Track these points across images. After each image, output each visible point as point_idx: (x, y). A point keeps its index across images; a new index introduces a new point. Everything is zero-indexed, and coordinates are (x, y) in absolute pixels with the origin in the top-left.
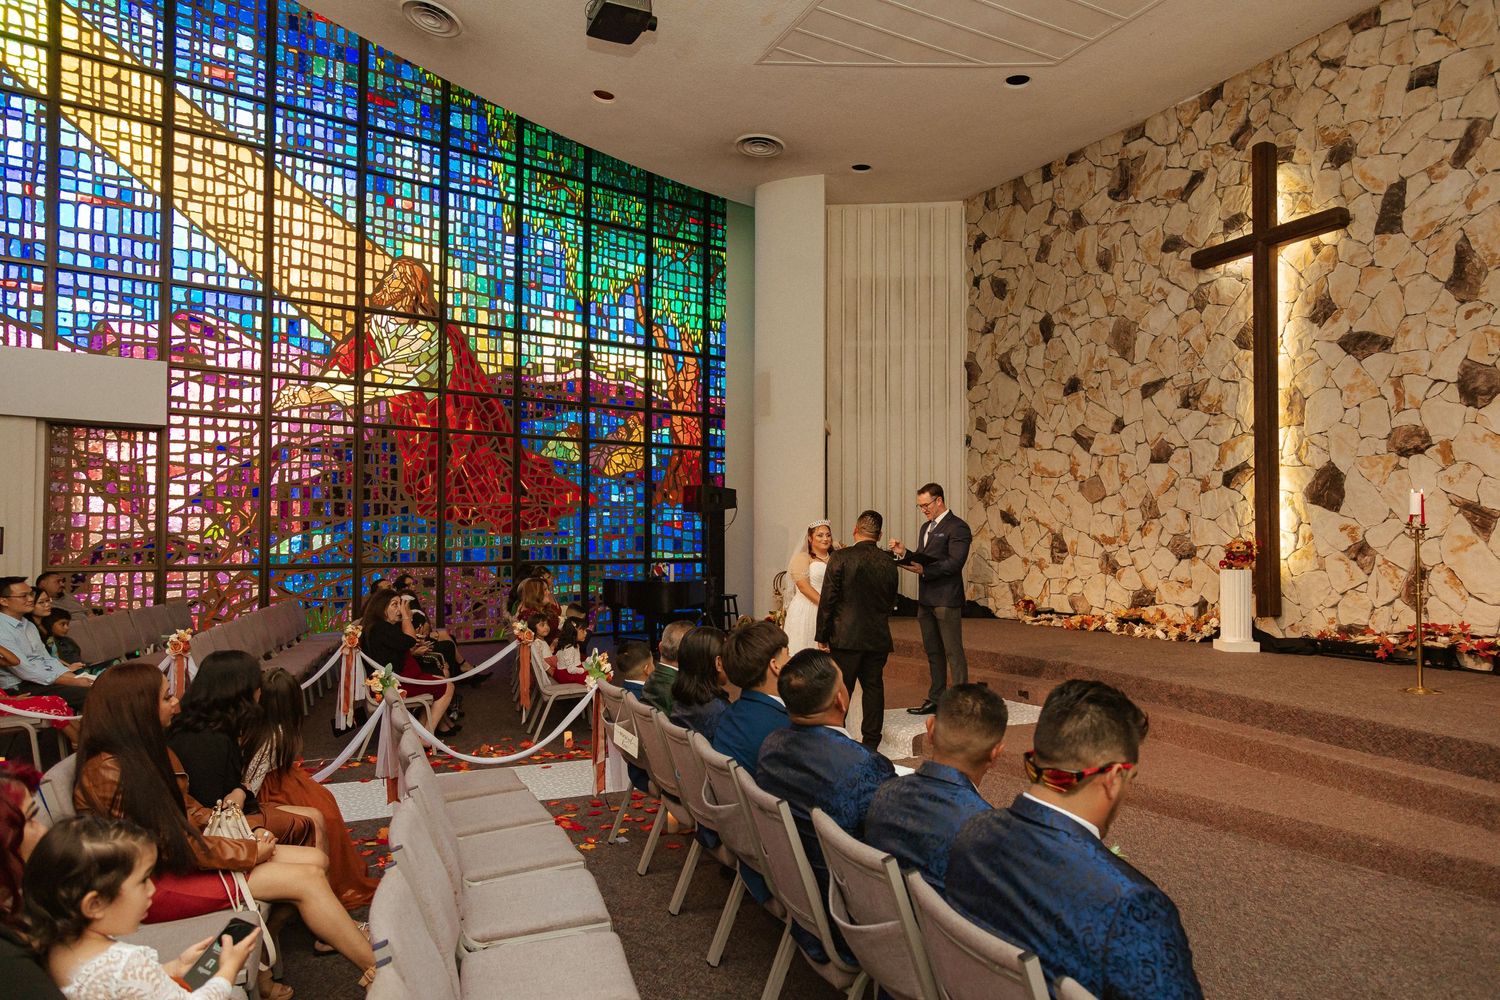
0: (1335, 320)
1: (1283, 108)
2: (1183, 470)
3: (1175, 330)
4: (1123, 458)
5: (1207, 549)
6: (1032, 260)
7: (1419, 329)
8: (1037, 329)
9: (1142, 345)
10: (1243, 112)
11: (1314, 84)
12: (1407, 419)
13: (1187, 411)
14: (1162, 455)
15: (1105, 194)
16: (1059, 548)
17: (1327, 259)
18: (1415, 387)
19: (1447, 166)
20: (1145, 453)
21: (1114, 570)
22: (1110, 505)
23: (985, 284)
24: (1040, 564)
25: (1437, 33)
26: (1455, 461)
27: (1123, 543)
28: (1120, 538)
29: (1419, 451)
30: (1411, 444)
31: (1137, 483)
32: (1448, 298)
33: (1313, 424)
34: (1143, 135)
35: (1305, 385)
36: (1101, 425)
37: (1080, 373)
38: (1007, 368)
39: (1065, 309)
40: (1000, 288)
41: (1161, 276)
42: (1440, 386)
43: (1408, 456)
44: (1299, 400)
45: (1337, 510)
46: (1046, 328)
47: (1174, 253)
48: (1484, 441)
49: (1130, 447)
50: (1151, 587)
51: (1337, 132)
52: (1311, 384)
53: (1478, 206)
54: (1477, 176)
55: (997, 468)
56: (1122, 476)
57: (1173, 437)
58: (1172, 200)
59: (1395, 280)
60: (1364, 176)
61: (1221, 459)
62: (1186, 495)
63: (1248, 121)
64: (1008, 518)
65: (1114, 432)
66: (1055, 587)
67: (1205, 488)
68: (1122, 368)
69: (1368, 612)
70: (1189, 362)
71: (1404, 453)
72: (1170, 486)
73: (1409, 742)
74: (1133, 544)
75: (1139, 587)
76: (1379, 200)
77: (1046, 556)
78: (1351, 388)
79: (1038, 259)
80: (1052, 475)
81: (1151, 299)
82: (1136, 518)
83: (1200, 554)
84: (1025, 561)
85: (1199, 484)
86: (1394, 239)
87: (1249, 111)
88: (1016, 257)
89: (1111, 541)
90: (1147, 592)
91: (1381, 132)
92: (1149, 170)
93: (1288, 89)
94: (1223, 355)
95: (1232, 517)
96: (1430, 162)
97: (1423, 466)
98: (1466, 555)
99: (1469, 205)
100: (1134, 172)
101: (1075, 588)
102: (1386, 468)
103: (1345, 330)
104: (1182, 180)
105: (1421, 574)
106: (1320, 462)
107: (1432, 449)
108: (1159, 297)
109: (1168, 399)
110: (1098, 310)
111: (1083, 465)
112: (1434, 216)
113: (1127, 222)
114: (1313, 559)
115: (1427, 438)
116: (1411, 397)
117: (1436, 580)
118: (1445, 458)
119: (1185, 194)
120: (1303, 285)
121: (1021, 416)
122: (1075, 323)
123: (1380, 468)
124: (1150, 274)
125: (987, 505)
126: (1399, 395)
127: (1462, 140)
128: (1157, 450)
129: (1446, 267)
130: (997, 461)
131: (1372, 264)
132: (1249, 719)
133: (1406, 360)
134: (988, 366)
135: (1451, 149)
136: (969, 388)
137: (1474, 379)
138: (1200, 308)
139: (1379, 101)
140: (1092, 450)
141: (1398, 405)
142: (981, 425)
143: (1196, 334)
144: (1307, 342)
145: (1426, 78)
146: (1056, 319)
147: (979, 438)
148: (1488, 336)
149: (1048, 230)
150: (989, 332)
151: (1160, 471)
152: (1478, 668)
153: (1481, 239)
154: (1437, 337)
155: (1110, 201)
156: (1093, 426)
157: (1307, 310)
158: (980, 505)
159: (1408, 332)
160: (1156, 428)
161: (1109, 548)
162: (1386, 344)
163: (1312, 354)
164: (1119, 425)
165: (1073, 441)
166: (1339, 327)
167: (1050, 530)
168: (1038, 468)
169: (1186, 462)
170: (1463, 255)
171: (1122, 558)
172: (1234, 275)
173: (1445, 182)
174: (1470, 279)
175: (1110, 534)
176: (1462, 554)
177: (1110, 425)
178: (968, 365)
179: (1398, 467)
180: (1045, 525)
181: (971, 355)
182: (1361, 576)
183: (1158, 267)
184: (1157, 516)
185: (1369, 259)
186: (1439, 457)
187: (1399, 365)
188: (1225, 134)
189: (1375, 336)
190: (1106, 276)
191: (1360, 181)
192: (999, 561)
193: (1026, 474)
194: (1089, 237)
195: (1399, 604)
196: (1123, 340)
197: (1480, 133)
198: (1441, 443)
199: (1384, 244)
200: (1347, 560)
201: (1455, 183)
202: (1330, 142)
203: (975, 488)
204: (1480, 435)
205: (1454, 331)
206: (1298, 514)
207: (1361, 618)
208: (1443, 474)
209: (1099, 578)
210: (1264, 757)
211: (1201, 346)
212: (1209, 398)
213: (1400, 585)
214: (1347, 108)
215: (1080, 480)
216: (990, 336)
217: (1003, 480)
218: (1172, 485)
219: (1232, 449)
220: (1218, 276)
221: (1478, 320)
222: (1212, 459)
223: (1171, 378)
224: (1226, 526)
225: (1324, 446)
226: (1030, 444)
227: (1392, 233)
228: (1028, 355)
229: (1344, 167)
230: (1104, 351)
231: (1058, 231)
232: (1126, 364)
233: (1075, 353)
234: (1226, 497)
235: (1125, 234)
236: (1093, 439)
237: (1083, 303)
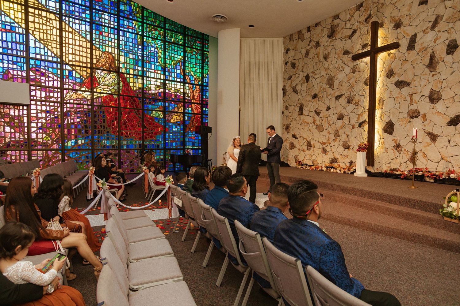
0: (394, 77)
1: (381, 10)
2: (347, 122)
3: (346, 79)
4: (329, 118)
5: (353, 146)
7: (418, 80)
8: (304, 78)
9: (336, 84)
10: (369, 12)
11: (391, 3)
12: (413, 107)
13: (349, 104)
14: (341, 117)
15: (326, 36)
16: (309, 146)
17: (392, 58)
18: (416, 98)
19: (429, 30)
20: (336, 117)
21: (326, 152)
22: (325, 133)
23: (289, 64)
24: (303, 150)
26: (426, 120)
27: (328, 144)
28: (328, 143)
29: (416, 117)
30: (414, 115)
31: (333, 126)
32: (427, 70)
33: (386, 109)
34: (338, 18)
35: (384, 97)
36: (323, 108)
37: (317, 92)
38: (295, 91)
39: (313, 72)
40: (293, 66)
41: (342, 62)
42: (423, 97)
43: (413, 118)
44: (382, 101)
45: (392, 135)
46: (307, 78)
47: (347, 55)
48: (435, 114)
49: (331, 115)
50: (336, 157)
51: (397, 18)
52: (386, 96)
53: (438, 42)
54: (438, 33)
55: (291, 121)
56: (329, 124)
57: (344, 112)
58: (346, 39)
59: (412, 65)
60: (404, 32)
61: (358, 119)
62: (347, 130)
63: (370, 14)
64: (294, 136)
65: (327, 110)
66: (308, 157)
67: (353, 128)
68: (330, 91)
69: (399, 165)
70: (350, 89)
71: (412, 117)
72: (343, 127)
73: (409, 202)
74: (331, 145)
75: (332, 157)
76: (409, 39)
77: (306, 149)
78: (397, 98)
79: (305, 57)
81: (339, 70)
82: (332, 136)
83: (351, 147)
84: (299, 149)
85: (351, 126)
86: (412, 52)
87: (371, 11)
88: (299, 56)
89: (325, 144)
90: (335, 159)
91: (410, 19)
92: (340, 29)
93: (383, 4)
94: (360, 87)
95: (361, 136)
96: (424, 29)
97: (417, 121)
98: (428, 148)
99: (435, 42)
100: (335, 30)
101: (314, 158)
102: (406, 122)
103: (396, 80)
104: (350, 32)
105: (415, 153)
106: (387, 120)
107: (421, 116)
108: (342, 69)
109: (343, 100)
110: (323, 73)
111: (317, 121)
112: (425, 45)
113: (333, 45)
114: (384, 149)
115: (419, 113)
116: (415, 101)
117: (419, 155)
118: (424, 119)
119: (351, 37)
120: (385, 66)
121: (299, 105)
122: (316, 77)
123: (405, 122)
124: (339, 62)
125: (288, 133)
126: (411, 100)
127: (434, 22)
128: (340, 116)
129: (427, 61)
130: (291, 119)
131: (405, 60)
132: (363, 196)
133: (414, 89)
134: (289, 89)
135: (430, 24)
136: (283, 97)
137: (433, 95)
138: (354, 73)
139: (410, 9)
140: (320, 116)
141: (411, 103)
142: (287, 108)
143: (352, 81)
144: (385, 83)
145: (424, 2)
146: (310, 75)
147: (286, 112)
148: (438, 82)
149: (309, 48)
151: (340, 122)
152: (430, 181)
153: (438, 53)
154: (423, 82)
155: (327, 39)
156: (320, 108)
157: (386, 74)
158: (286, 132)
159: (415, 81)
160: (339, 110)
161: (324, 146)
162: (408, 84)
163: (387, 87)
164: (328, 108)
165: (314, 113)
166: (394, 79)
167: (307, 140)
168: (304, 121)
169: (348, 120)
170: (432, 58)
171: (328, 149)
172: (364, 63)
173: (428, 35)
174: (434, 65)
175: (325, 142)
176: (427, 148)
177: (326, 108)
178: (283, 89)
179: (410, 122)
180: (305, 139)
181: (284, 86)
182: (397, 154)
183: (342, 60)
184: (339, 136)
185: (405, 58)
186: (422, 119)
187: (412, 91)
188: (363, 18)
189: (405, 82)
190: (326, 62)
191: (403, 34)
192: (291, 149)
193: (300, 123)
194: (321, 50)
195: (408, 162)
196: (330, 82)
197: (439, 19)
198: (423, 114)
199: (409, 54)
200: (394, 149)
201: (431, 35)
202: (395, 22)
203: (285, 127)
204: (434, 112)
205: (428, 81)
206: (380, 136)
207: (397, 167)
208: (423, 124)
209: (321, 155)
210: (368, 207)
211: (353, 84)
212: (355, 100)
213: (409, 157)
214: (400, 11)
215: (316, 125)
216: (290, 80)
217: (293, 125)
218: (344, 127)
219: (362, 116)
220: (359, 63)
221: (436, 77)
222: (356, 119)
223: (344, 94)
224: (359, 139)
225: (389, 115)
226: (302, 114)
227: (412, 50)
228: (302, 86)
229: (399, 29)
230: (324, 86)
231: (312, 48)
232: (331, 90)
233: (316, 86)
234: (359, 130)
235: (332, 49)
236: (320, 113)
237: (318, 71)
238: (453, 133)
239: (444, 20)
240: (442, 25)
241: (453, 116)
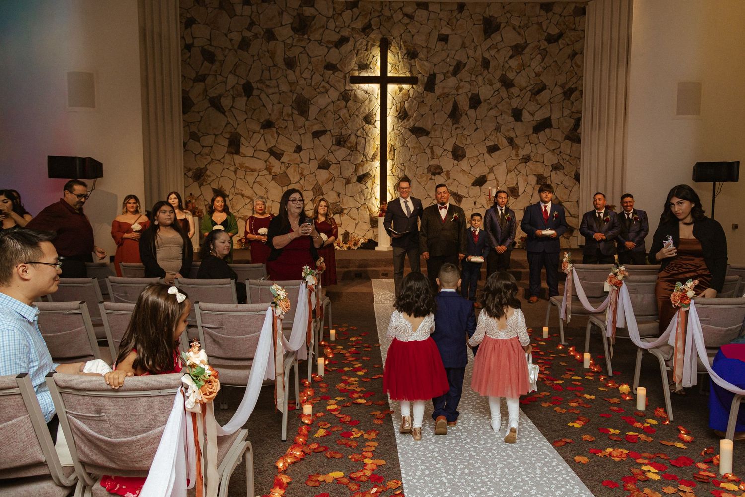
0: (408, 120)
1: (386, 25)
2: (336, 174)
3: (331, 108)
4: (302, 165)
5: (349, 209)
6: (236, 47)
7: (439, 130)
8: (240, 88)
9: (313, 111)
10: (368, 19)
11: (400, 21)
12: (433, 162)
13: (339, 147)
14: (324, 165)
15: (289, 28)
17: (405, 95)
18: (438, 151)
19: (450, 74)
20: (314, 164)
23: (196, 50)
25: (448, 24)
26: (449, 179)
29: (439, 174)
30: (436, 171)
31: (310, 178)
32: (450, 121)
33: (398, 160)
34: (313, 6)
35: (395, 144)
36: (287, 148)
37: (273, 118)
38: (215, 104)
39: (261, 81)
40: (209, 57)
41: (323, 80)
42: (446, 152)
44: (393, 149)
46: (248, 90)
47: (331, 72)
48: (460, 172)
49: (306, 161)
51: (411, 45)
52: (398, 145)
53: (460, 92)
54: (460, 81)
55: (209, 163)
56: (302, 174)
57: (331, 158)
58: (330, 46)
59: (431, 110)
61: (356, 170)
62: (339, 185)
63: (370, 24)
65: (295, 151)
67: (348, 182)
68: (301, 121)
70: (340, 125)
71: (434, 174)
76: (426, 78)
78: (414, 148)
79: (240, 48)
80: (253, 171)
81: (318, 90)
82: (310, 195)
83: (345, 212)
85: (345, 180)
86: (430, 95)
87: (371, 20)
88: (222, 41)
91: (427, 52)
92: (317, 26)
93: (390, 18)
94: (358, 125)
95: (362, 196)
96: (444, 71)
99: (458, 91)
100: (308, 23)
102: (427, 179)
103: (412, 125)
104: (336, 37)
107: (443, 173)
108: (323, 90)
109: (328, 140)
110: (284, 88)
111: (275, 167)
112: (446, 91)
115: (442, 170)
116: (437, 155)
118: (447, 177)
119: (337, 45)
120: (395, 103)
121: (228, 136)
122: (270, 91)
123: (424, 179)
124: (317, 77)
125: (200, 185)
126: (432, 152)
127: (455, 67)
128: (322, 163)
129: (449, 108)
130: (209, 160)
131: (423, 102)
133: (434, 140)
134: (200, 102)
135: (452, 68)
136: (184, 113)
137: (457, 151)
138: (346, 101)
140: (281, 160)
141: (432, 157)
142: (194, 137)
143: (343, 113)
144: (396, 126)
145: (444, 39)
146: (254, 85)
147: (192, 144)
148: (462, 137)
149: (248, 34)
150: (200, 81)
151: (323, 175)
153: (461, 104)
154: (446, 134)
155: (292, 33)
156: (282, 147)
157: (397, 114)
158: (196, 184)
159: (436, 130)
160: (321, 153)
162: (427, 133)
163: (398, 132)
164: (299, 149)
165: (268, 154)
166: (411, 123)
168: (242, 165)
169: (338, 170)
170: (456, 107)
172: (363, 90)
173: (449, 80)
174: (457, 116)
177: (293, 149)
178: (183, 98)
179: (431, 179)
180: (248, 197)
181: (185, 92)
183: (322, 76)
185: (422, 100)
186: (445, 177)
187: (432, 142)
188: (359, 25)
189: (425, 130)
190: (289, 71)
191: (418, 68)
193: (233, 169)
194: (278, 47)
196: (302, 106)
197: (461, 67)
198: (446, 171)
199: (427, 95)
201: (452, 81)
202: (407, 48)
203: (190, 174)
204: (458, 170)
205: (451, 133)
211: (346, 118)
212: (350, 143)
214: (414, 37)
215: (273, 174)
216: (202, 84)
217: (214, 170)
218: (331, 180)
219: (362, 166)
220: (355, 89)
221: (458, 131)
222: (352, 170)
223: (330, 130)
224: (358, 200)
225: (403, 169)
226: (237, 152)
227: (431, 92)
228: (234, 102)
229: (413, 60)
230: (288, 110)
231: (256, 36)
232: (304, 119)
233: (269, 107)
234: (358, 187)
235: (301, 53)
236: (283, 154)
237: (274, 82)
238: (479, 195)
239: (466, 68)
240: (464, 73)
241: (478, 177)
